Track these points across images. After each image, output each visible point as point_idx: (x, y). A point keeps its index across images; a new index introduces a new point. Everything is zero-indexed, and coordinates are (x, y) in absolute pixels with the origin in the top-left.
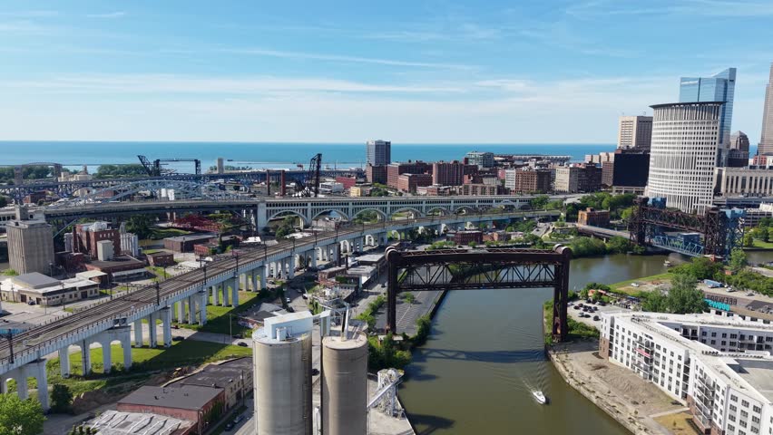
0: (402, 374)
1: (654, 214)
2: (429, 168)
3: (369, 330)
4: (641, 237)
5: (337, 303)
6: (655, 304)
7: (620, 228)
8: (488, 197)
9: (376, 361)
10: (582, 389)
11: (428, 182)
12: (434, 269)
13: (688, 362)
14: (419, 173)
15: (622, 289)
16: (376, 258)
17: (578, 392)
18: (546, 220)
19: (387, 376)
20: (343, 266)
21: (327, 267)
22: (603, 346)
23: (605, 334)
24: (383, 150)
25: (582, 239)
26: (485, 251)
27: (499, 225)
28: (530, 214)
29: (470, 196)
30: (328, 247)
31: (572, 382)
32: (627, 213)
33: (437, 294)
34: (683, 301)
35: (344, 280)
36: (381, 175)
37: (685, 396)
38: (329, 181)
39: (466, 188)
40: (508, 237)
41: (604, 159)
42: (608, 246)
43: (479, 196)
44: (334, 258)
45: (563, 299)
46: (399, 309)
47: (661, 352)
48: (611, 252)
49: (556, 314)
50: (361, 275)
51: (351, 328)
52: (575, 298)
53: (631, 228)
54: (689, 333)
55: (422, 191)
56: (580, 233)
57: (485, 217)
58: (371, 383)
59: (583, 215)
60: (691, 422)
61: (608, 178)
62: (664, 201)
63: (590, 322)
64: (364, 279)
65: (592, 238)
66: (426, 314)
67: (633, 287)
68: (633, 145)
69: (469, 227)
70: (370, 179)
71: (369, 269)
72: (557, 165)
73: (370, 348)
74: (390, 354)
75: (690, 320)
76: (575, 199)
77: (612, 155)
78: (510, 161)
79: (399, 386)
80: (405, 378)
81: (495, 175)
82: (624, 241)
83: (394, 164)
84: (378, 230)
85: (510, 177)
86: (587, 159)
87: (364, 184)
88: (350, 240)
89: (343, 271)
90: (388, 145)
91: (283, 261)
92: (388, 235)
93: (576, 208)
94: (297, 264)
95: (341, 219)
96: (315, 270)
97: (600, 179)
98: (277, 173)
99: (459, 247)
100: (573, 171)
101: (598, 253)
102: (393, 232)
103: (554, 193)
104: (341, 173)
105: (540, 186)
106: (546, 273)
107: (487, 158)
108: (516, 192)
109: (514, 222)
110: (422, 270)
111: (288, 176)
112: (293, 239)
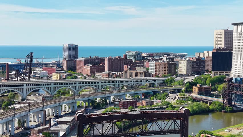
1: (236, 87)
2: (103, 61)
4: (230, 101)
7: (217, 96)
8: (139, 78)
11: (102, 70)
12: (107, 125)
14: (96, 64)
15: (220, 134)
16: (69, 119)
18: (173, 92)
20: (48, 125)
21: (37, 126)
24: (74, 50)
25: (195, 103)
26: (138, 112)
27: (146, 95)
29: (128, 78)
30: (37, 113)
32: (221, 87)
35: (48, 134)
36: (72, 66)
38: (38, 70)
39: (126, 73)
40: (152, 103)
41: (206, 55)
42: (211, 107)
43: (133, 78)
44: (42, 120)
48: (213, 111)
50: (59, 131)
53: (224, 96)
55: (98, 75)
56: (194, 100)
57: (138, 91)
59: (195, 89)
61: (209, 66)
62: (241, 79)
64: (62, 133)
65: (201, 103)
67: (226, 132)
68: (223, 46)
69: (128, 98)
70: (65, 68)
71: (65, 126)
72: (179, 59)
76: (190, 79)
77: (211, 53)
78: (151, 56)
81: (143, 65)
82: (220, 105)
83: (81, 59)
84: (71, 101)
85: (152, 66)
86: (197, 55)
87: (61, 71)
88: (52, 108)
89: (48, 129)
90: (77, 46)
91: (7, 123)
92: (78, 104)
93: (191, 85)
94: (16, 124)
95: (46, 94)
96: (29, 129)
97: (204, 67)
98: (3, 66)
99: (122, 110)
100: (189, 62)
101: (205, 112)
102: (80, 102)
103: (178, 76)
104: (45, 64)
105: (170, 71)
106: (175, 125)
107: (138, 55)
108: (155, 75)
109: (155, 94)
110: (99, 126)
111: (10, 67)
112: (14, 109)
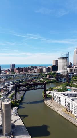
0: (18, 107)
1: (59, 75)
2: (22, 69)
3: (11, 100)
4: (57, 79)
5: (5, 95)
6: (60, 90)
7: (54, 78)
8: (32, 73)
9: (13, 106)
10: (49, 106)
11: (22, 71)
12: (23, 87)
13: (65, 100)
14: (20, 69)
15: (55, 88)
16: (12, 86)
17: (49, 107)
18: (42, 77)
19: (15, 108)
20: (6, 88)
21: (3, 88)
22: (52, 98)
23: (53, 96)
24: (13, 66)
25: (48, 80)
26: (32, 83)
27: (35, 78)
28: (40, 76)
29: (30, 74)
30: (3, 84)
31: (48, 105)
32: (55, 75)
33: (24, 92)
34: (64, 90)
35: (6, 91)
36: (13, 70)
37: (65, 106)
38: (3, 72)
39: (29, 72)
40: (36, 80)
41: (51, 67)
42: (52, 81)
43: (31, 74)
44: (4, 86)
45: (46, 91)
46: (17, 95)
47: (61, 98)
48: (53, 82)
49: (44, 93)
50: (9, 89)
51: (8, 100)
52: (48, 90)
53: (56, 78)
54: (65, 95)
55: (21, 73)
56: (48, 79)
57: (32, 77)
58: (12, 110)
59: (48, 76)
60: (66, 110)
61: (51, 70)
62: (60, 73)
63: (50, 94)
64: (10, 90)
65: (50, 80)
66: (22, 96)
67: (56, 88)
68: (55, 64)
69: (30, 79)
70: (11, 71)
71: (11, 88)
72: (43, 68)
73: (11, 103)
74: (15, 104)
75: (65, 93)
76: (47, 73)
77: (52, 66)
78: (36, 67)
79: (17, 110)
80: (18, 108)
81: (34, 70)
82: (55, 80)
83: (15, 68)
84: (12, 81)
85: (36, 70)
86: (48, 67)
88: (7, 83)
92: (15, 82)
93: (47, 75)
95: (5, 79)
96: (0, 89)
99: (28, 83)
100: (46, 69)
103: (43, 72)
104: (5, 70)
105: (41, 71)
106: (43, 86)
107: (32, 67)
108: (37, 72)
109: (37, 78)
110: (21, 88)
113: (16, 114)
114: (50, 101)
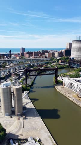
0: (28, 91)
1: (72, 61)
2: (32, 53)
3: (22, 84)
4: (70, 65)
5: (16, 79)
6: (72, 76)
7: (66, 63)
8: (43, 58)
9: (24, 90)
10: (60, 92)
12: (34, 72)
13: (77, 86)
14: (30, 54)
15: (67, 74)
16: (23, 70)
18: (54, 62)
20: (17, 72)
21: (13, 73)
22: (64, 84)
23: (64, 82)
24: (23, 49)
25: (60, 65)
26: (43, 68)
27: (46, 63)
28: (51, 61)
29: (40, 58)
30: (13, 69)
31: (58, 91)
32: (67, 61)
33: (35, 77)
34: (77, 76)
35: (17, 75)
36: (23, 54)
37: (77, 92)
38: (13, 56)
39: (39, 56)
40: (47, 66)
41: (64, 51)
42: (64, 66)
43: (42, 58)
44: (15, 71)
45: (57, 76)
46: (28, 80)
47: (73, 85)
48: (65, 68)
49: (55, 79)
51: (19, 84)
52: (59, 76)
53: (68, 63)
54: (78, 81)
55: (31, 57)
56: (59, 64)
57: (43, 62)
58: (23, 94)
59: (60, 61)
60: (78, 96)
62: (74, 58)
63: (61, 80)
64: (21, 75)
65: (62, 65)
66: (33, 80)
67: (68, 74)
68: (69, 48)
69: (40, 64)
70: (21, 55)
71: (22, 73)
72: (55, 52)
73: (23, 87)
74: (26, 88)
75: (78, 79)
76: (59, 58)
77: (65, 50)
78: (47, 51)
79: (28, 94)
80: (29, 92)
81: (45, 54)
82: (67, 66)
83: (25, 52)
84: (23, 65)
85: (47, 54)
86: (61, 51)
87: (20, 56)
88: (18, 67)
89: (16, 73)
90: (24, 48)
91: (4, 72)
93: (59, 60)
94: (7, 72)
95: (16, 63)
96: (11, 73)
97: (63, 54)
98: (2, 54)
99: (38, 68)
100: (58, 53)
101: (62, 68)
102: (26, 66)
103: (55, 57)
104: (15, 54)
105: (52, 56)
106: (54, 72)
107: (43, 51)
108: (48, 57)
109: (48, 63)
110: (32, 72)
111: (4, 55)
112: (6, 67)
113: (27, 98)
114: (61, 86)
